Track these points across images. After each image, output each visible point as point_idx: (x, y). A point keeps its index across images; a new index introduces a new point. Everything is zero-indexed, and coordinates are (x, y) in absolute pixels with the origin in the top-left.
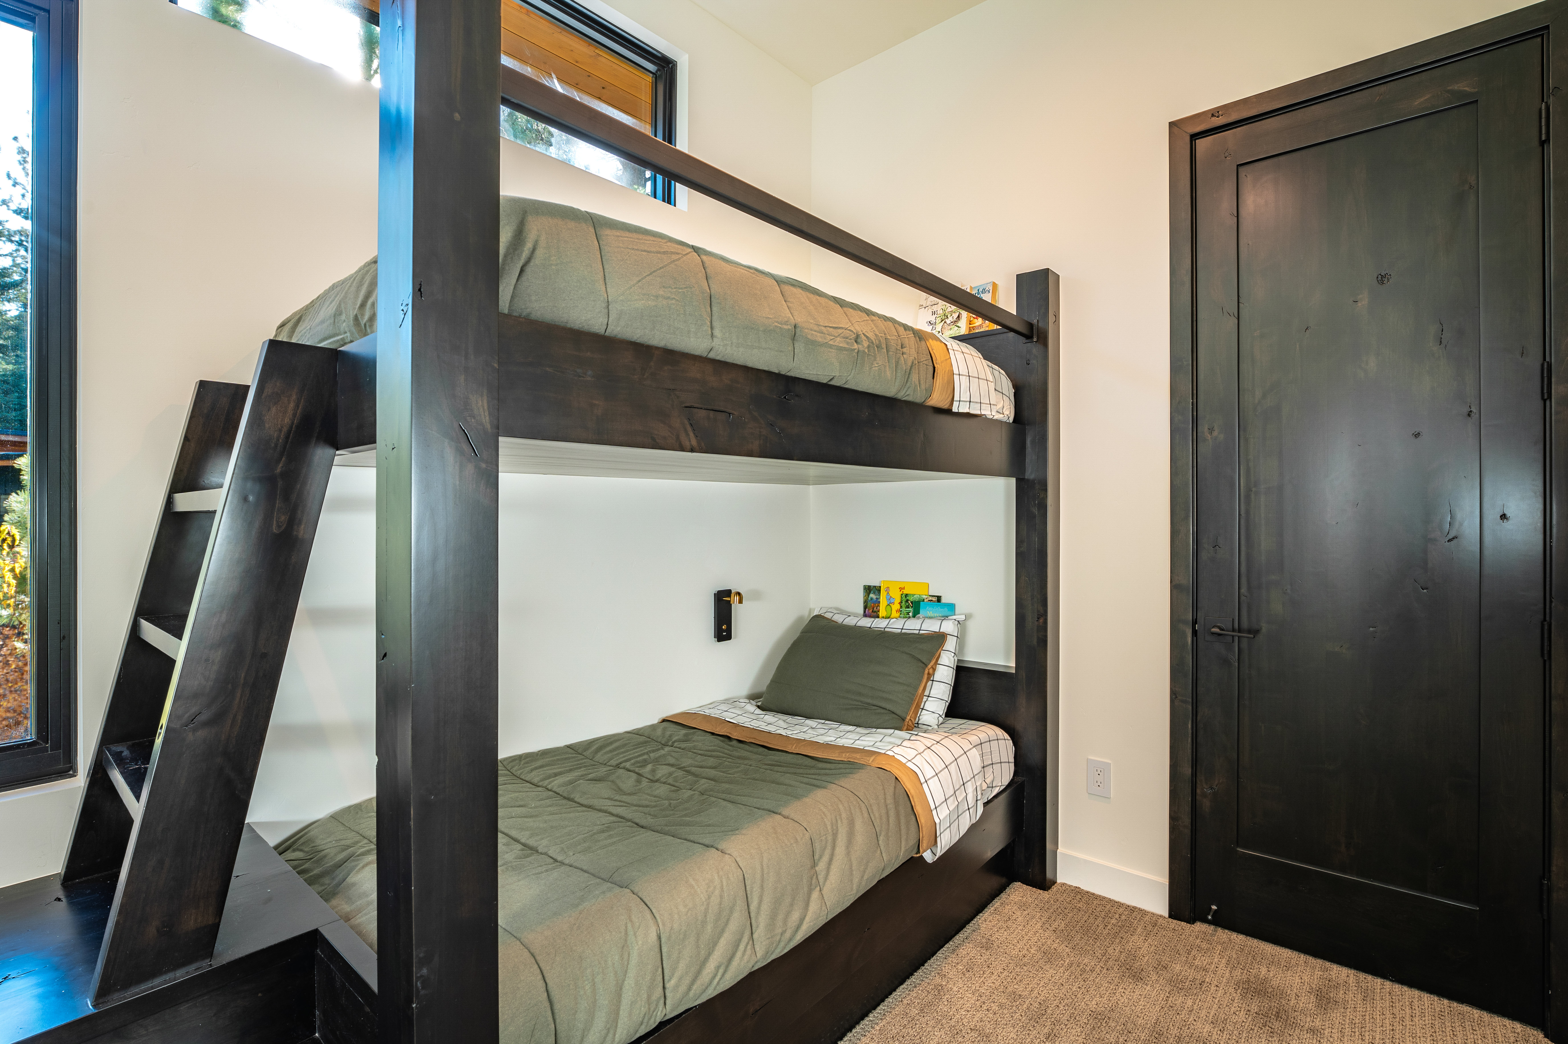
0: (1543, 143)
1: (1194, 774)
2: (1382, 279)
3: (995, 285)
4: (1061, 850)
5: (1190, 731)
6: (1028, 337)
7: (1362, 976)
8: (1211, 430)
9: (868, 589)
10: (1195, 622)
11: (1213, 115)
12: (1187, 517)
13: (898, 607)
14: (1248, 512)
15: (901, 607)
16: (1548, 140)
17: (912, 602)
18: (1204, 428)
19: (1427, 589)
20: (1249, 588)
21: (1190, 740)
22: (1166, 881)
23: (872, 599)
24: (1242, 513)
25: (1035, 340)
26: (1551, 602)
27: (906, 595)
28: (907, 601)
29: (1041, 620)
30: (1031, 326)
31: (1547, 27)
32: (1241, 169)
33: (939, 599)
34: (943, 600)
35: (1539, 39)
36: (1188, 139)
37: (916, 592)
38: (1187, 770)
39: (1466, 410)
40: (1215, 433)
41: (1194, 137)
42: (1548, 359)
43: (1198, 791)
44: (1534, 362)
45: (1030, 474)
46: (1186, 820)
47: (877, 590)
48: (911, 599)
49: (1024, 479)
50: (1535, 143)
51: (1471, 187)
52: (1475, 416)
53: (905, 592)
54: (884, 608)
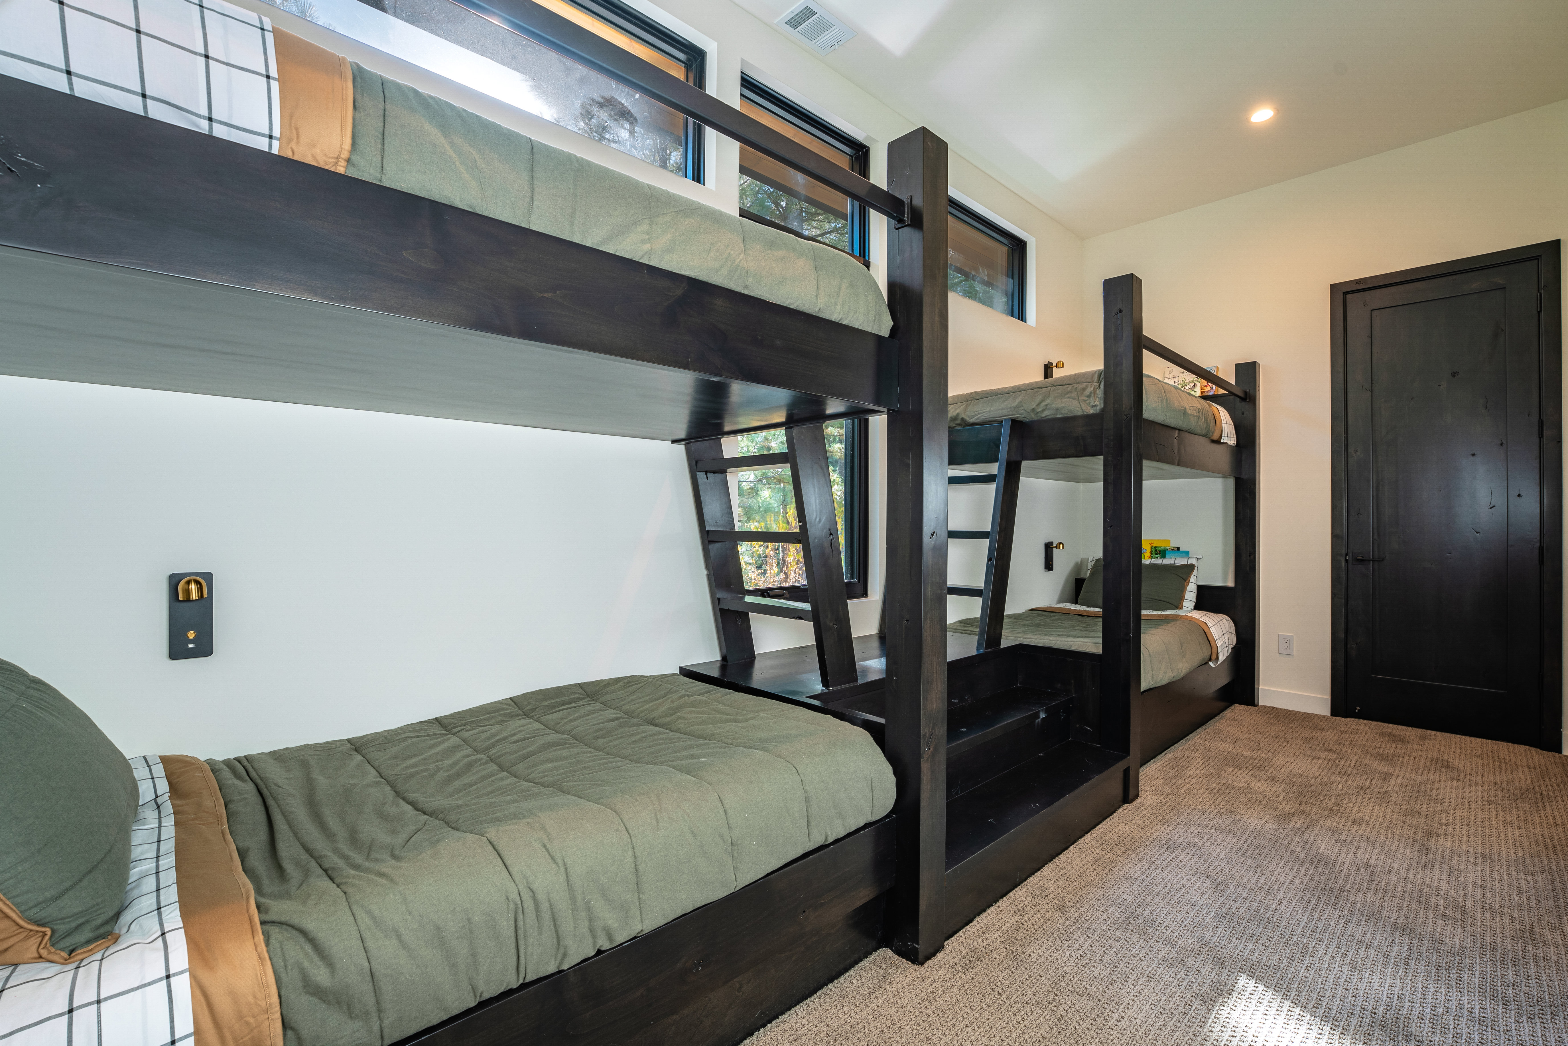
1: (1346, 637)
3: (1217, 368)
4: (1261, 687)
5: (1344, 613)
6: (1243, 399)
8: (1356, 452)
10: (1346, 555)
11: (1357, 283)
12: (1342, 499)
13: (1149, 554)
14: (1377, 495)
15: (1152, 554)
16: (1541, 311)
17: (1160, 551)
18: (1351, 450)
19: (1479, 533)
20: (1379, 535)
21: (1343, 619)
22: (1328, 697)
24: (1375, 497)
25: (1248, 400)
26: (1544, 537)
27: (1155, 547)
28: (1156, 550)
29: (1252, 557)
30: (1246, 393)
31: (1541, 256)
32: (1373, 312)
33: (1178, 549)
34: (1181, 550)
35: (1537, 261)
36: (1342, 295)
37: (1162, 546)
38: (1342, 635)
39: (1499, 442)
40: (1358, 453)
41: (1345, 293)
42: (1542, 418)
43: (1349, 646)
44: (1535, 419)
45: (1244, 476)
46: (1342, 663)
48: (1159, 549)
49: (1240, 478)
51: (1502, 330)
52: (1505, 445)
53: (1154, 545)
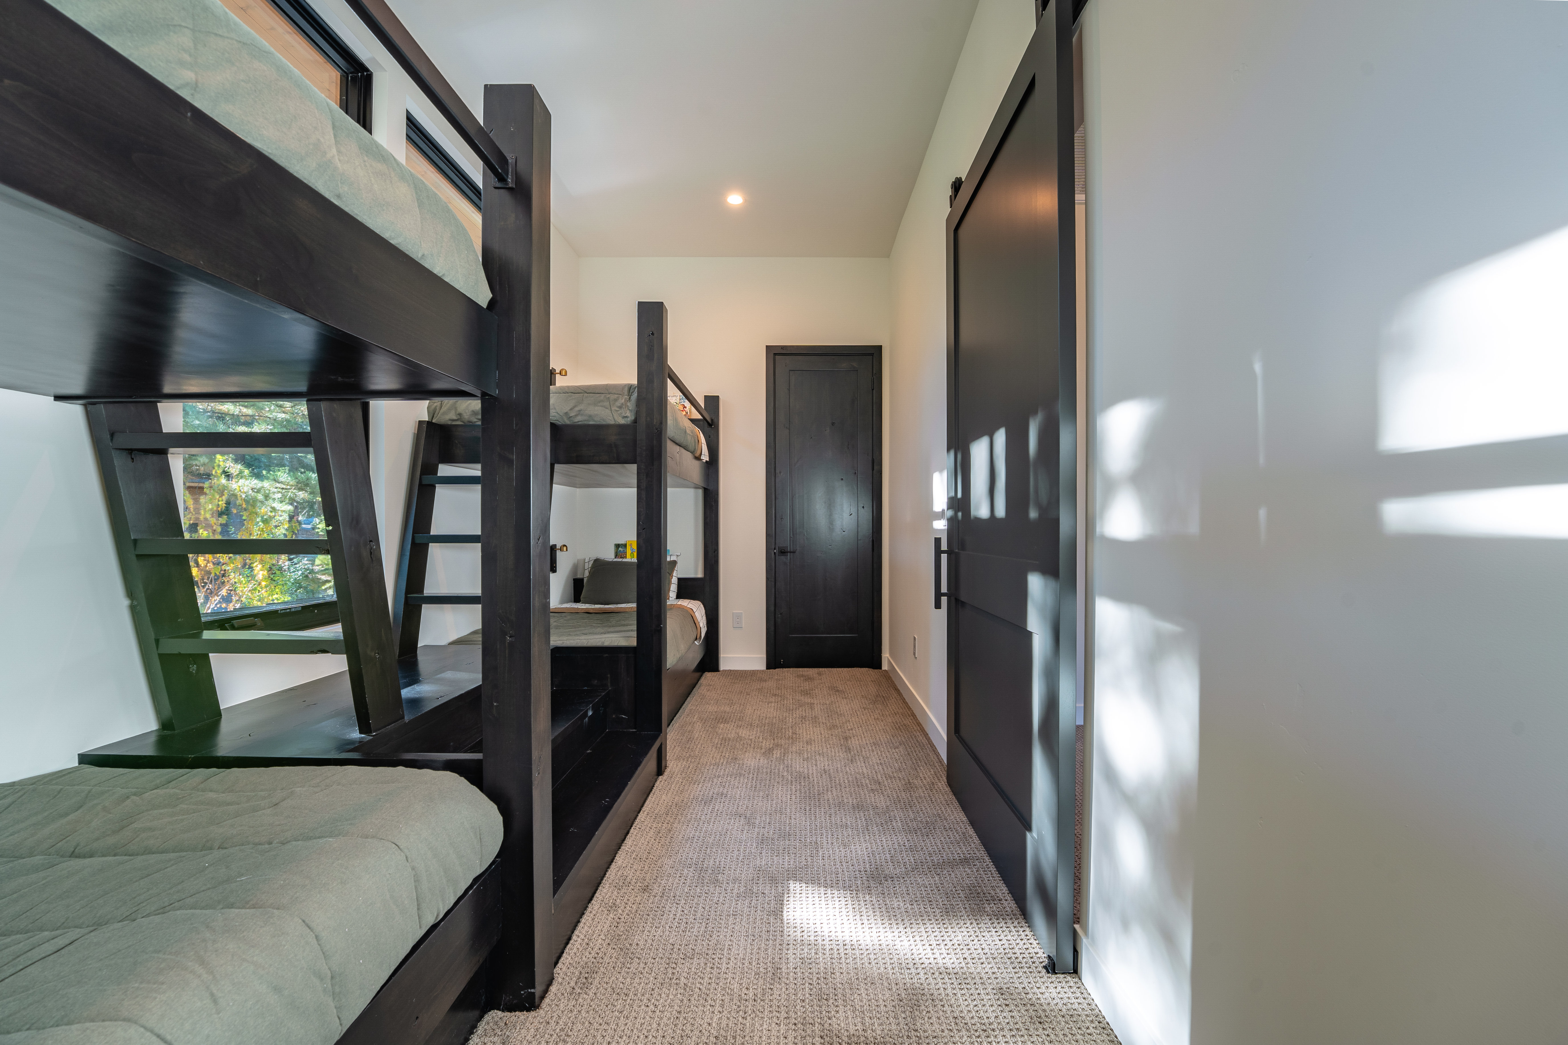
0: (873, 390)
1: (775, 609)
2: (833, 424)
4: (721, 656)
5: (773, 592)
6: (712, 427)
7: (828, 669)
8: (780, 473)
9: (618, 546)
10: (775, 549)
11: (782, 348)
12: (772, 508)
14: (792, 509)
18: (778, 471)
19: (844, 532)
20: (793, 534)
21: (773, 596)
22: (765, 656)
23: (620, 551)
24: (791, 506)
25: (714, 428)
30: (713, 419)
31: (872, 354)
32: (790, 371)
36: (773, 355)
38: (772, 608)
39: (854, 472)
40: (782, 474)
41: (775, 354)
42: (873, 458)
43: (776, 615)
44: (870, 459)
45: (711, 487)
46: (772, 628)
47: (625, 546)
49: (707, 489)
50: (871, 389)
51: (856, 398)
52: (857, 474)
54: (629, 555)
